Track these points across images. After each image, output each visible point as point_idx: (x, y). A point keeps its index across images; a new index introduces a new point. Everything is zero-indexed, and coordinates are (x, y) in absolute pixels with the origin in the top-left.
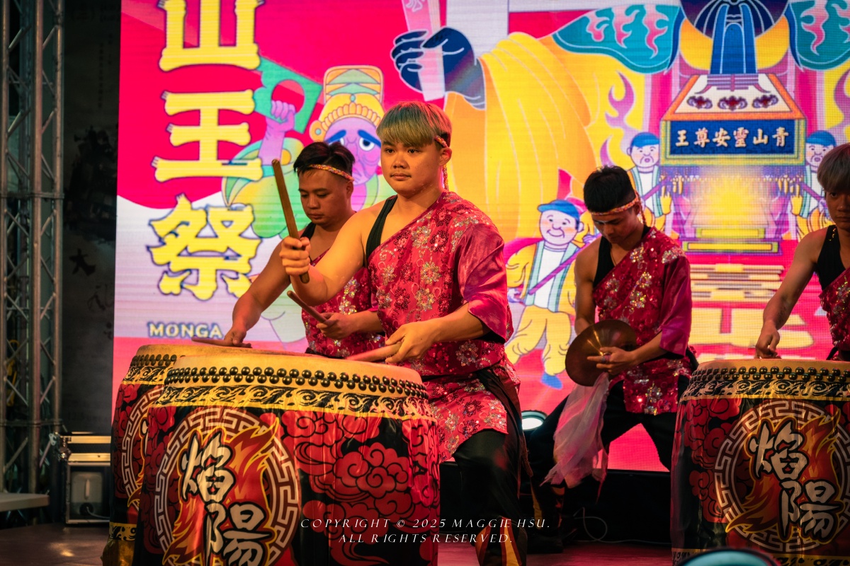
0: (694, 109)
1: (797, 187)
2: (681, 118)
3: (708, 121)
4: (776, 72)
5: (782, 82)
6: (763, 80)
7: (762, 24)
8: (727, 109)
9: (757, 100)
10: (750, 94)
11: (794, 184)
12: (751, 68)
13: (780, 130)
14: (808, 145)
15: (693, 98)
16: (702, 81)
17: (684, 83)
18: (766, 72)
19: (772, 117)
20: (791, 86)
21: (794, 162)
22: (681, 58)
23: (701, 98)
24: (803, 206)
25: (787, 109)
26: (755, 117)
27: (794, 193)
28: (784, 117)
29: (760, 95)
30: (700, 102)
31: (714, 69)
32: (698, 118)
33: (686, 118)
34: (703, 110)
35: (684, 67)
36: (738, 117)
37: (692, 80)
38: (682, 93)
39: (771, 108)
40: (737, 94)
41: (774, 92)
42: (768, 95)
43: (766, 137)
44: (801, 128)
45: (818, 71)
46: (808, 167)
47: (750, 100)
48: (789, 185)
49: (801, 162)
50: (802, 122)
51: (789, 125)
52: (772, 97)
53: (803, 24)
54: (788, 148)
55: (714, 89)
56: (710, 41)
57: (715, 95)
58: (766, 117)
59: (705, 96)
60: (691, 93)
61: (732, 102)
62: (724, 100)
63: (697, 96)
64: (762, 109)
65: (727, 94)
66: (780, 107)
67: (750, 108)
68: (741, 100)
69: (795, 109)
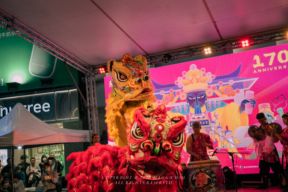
0: (193, 120)
4: (204, 113)
5: (206, 114)
6: (203, 114)
7: (202, 106)
9: (202, 117)
10: (201, 116)
11: (210, 129)
12: (201, 113)
13: (206, 122)
14: (211, 123)
16: (194, 115)
17: (191, 116)
18: (203, 113)
19: (205, 120)
22: (190, 113)
24: (211, 133)
27: (210, 131)
29: (203, 117)
30: (194, 118)
31: (195, 113)
33: (192, 121)
34: (194, 120)
35: (191, 113)
36: (200, 120)
39: (205, 118)
40: (199, 117)
41: (205, 116)
49: (210, 126)
50: (210, 120)
51: (208, 120)
54: (208, 124)
56: (194, 109)
57: (196, 117)
58: (204, 120)
59: (194, 117)
60: (192, 117)
61: (199, 118)
62: (197, 118)
64: (203, 119)
65: (198, 117)
66: (206, 118)
67: (201, 119)
68: (200, 117)
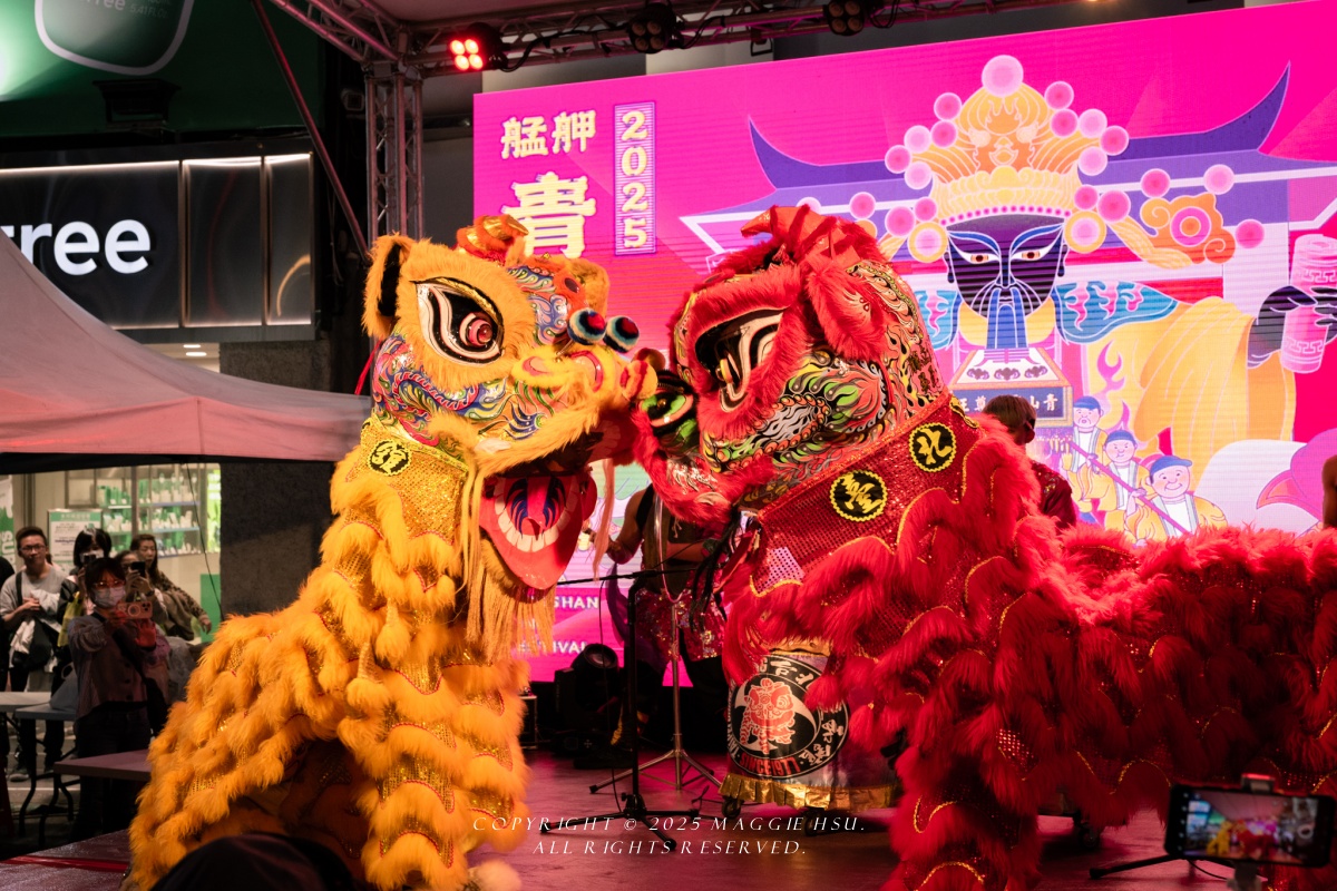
0: (973, 380)
1: (1067, 445)
2: (961, 388)
3: (986, 390)
4: (1046, 345)
5: (1051, 354)
6: (1034, 353)
7: (1031, 303)
8: (1002, 379)
9: (1029, 371)
10: (1022, 366)
11: (1064, 443)
12: (1022, 344)
13: (1050, 397)
14: (1075, 409)
15: (972, 370)
16: (980, 355)
17: (963, 357)
18: (1036, 345)
19: (1043, 385)
20: (1058, 358)
21: (1065, 425)
22: (961, 339)
23: (979, 370)
24: (1073, 460)
25: (1056, 378)
26: (1028, 385)
27: (1064, 451)
28: (1053, 385)
29: (1031, 366)
30: (978, 373)
31: (990, 345)
32: (977, 387)
33: (966, 387)
34: (981, 380)
35: (965, 345)
36: (1012, 386)
37: (970, 355)
38: (963, 366)
39: (1042, 377)
40: (1011, 366)
41: (1043, 363)
42: (1038, 366)
43: (1038, 403)
44: (1068, 394)
45: (1082, 344)
46: (1076, 428)
47: (1022, 372)
48: (1059, 444)
49: (1070, 424)
50: (1070, 389)
51: (1058, 392)
52: (1042, 368)
53: (1067, 303)
54: (1058, 412)
55: (990, 362)
56: (987, 320)
57: (991, 367)
58: (1038, 385)
59: (983, 368)
60: (971, 366)
61: (1007, 373)
62: (999, 372)
63: (976, 368)
64: (1033, 378)
65: (1002, 366)
66: (1050, 377)
67: (1022, 378)
68: (1015, 371)
69: (1062, 377)
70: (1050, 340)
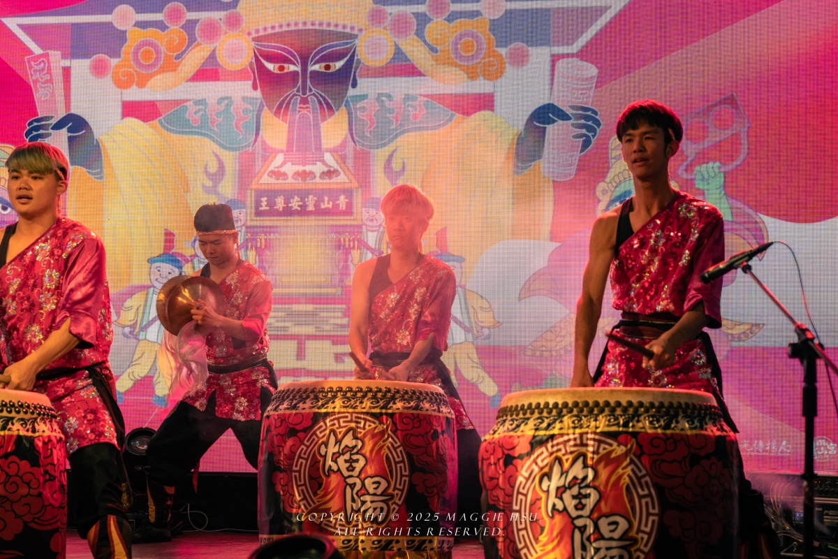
0: (272, 180)
1: (356, 243)
2: (263, 187)
3: (285, 191)
4: (339, 152)
5: (344, 158)
6: (328, 157)
7: (326, 111)
10: (318, 168)
11: (353, 240)
13: (342, 198)
14: (364, 209)
16: (280, 158)
18: (330, 151)
19: (336, 187)
21: (354, 223)
23: (279, 171)
24: (361, 257)
25: (348, 181)
26: (322, 187)
27: (354, 247)
28: (345, 187)
29: (326, 169)
32: (277, 187)
33: (267, 188)
35: (265, 147)
36: (308, 187)
39: (334, 180)
40: (308, 168)
41: (336, 166)
42: (332, 169)
43: (331, 203)
44: (358, 199)
46: (364, 227)
48: (349, 241)
50: (359, 190)
51: (348, 193)
54: (349, 212)
56: (285, 127)
57: (290, 169)
58: (331, 187)
59: (282, 170)
60: (271, 168)
61: (304, 175)
65: (300, 168)
67: (318, 180)
68: (311, 173)
69: (353, 181)
70: (343, 145)
